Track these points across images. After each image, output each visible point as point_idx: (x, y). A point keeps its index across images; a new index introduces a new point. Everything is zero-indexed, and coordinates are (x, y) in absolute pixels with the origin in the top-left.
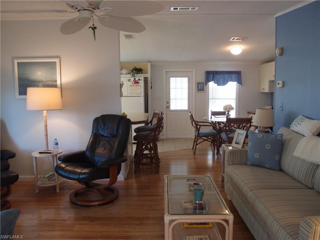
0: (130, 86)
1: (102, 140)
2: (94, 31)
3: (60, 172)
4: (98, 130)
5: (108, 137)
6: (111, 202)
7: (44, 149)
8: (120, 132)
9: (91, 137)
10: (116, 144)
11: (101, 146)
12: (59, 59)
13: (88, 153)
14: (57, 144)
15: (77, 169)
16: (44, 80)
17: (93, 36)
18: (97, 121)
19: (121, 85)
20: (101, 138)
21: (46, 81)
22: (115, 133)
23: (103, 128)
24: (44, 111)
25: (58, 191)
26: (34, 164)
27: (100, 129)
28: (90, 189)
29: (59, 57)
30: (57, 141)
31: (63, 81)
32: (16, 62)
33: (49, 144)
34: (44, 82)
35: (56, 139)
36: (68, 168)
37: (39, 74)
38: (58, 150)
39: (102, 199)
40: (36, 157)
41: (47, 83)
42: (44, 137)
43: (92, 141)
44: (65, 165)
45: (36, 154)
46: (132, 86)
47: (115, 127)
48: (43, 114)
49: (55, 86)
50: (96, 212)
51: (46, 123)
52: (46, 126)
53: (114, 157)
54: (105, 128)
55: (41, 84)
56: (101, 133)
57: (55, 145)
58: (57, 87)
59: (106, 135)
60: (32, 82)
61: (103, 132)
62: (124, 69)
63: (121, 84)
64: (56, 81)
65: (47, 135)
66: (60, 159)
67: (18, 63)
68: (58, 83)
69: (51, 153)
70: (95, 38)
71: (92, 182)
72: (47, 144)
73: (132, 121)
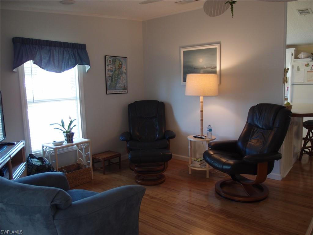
0: (308, 72)
1: (256, 131)
2: (232, 5)
3: (207, 159)
4: (253, 120)
5: (262, 129)
6: (257, 201)
7: (199, 134)
8: (277, 125)
9: (245, 126)
10: (271, 137)
11: (254, 138)
12: (219, 44)
13: (240, 144)
14: (210, 130)
15: (223, 158)
16: (205, 67)
17: (231, 11)
18: (253, 109)
19: (286, 71)
20: (256, 130)
21: (207, 68)
22: (271, 125)
23: (258, 117)
24: (201, 97)
25: (208, 176)
26: (189, 147)
27: (255, 119)
28: (236, 182)
29: (219, 43)
30: (211, 127)
31: (222, 67)
32: (182, 51)
33: (203, 130)
34: (205, 68)
35: (210, 125)
36: (215, 156)
37: (201, 61)
38: (211, 137)
39: (247, 195)
40: (191, 141)
41: (207, 69)
42: (200, 122)
43: (245, 131)
44: (213, 152)
45: (191, 138)
46: (310, 72)
47: (272, 118)
48: (200, 100)
49: (215, 72)
50: (237, 208)
51: (202, 109)
52: (202, 112)
53: (265, 152)
54: (261, 118)
55: (202, 70)
56: (257, 123)
57: (208, 131)
58: (216, 73)
59: (261, 126)
60: (194, 69)
61: (258, 123)
62: (302, 53)
63: (285, 69)
64: (216, 68)
65: (202, 120)
66: (210, 145)
67: (184, 51)
68: (218, 69)
69: (204, 138)
70: (233, 14)
71: (241, 175)
72: (202, 129)
73: (293, 113)
